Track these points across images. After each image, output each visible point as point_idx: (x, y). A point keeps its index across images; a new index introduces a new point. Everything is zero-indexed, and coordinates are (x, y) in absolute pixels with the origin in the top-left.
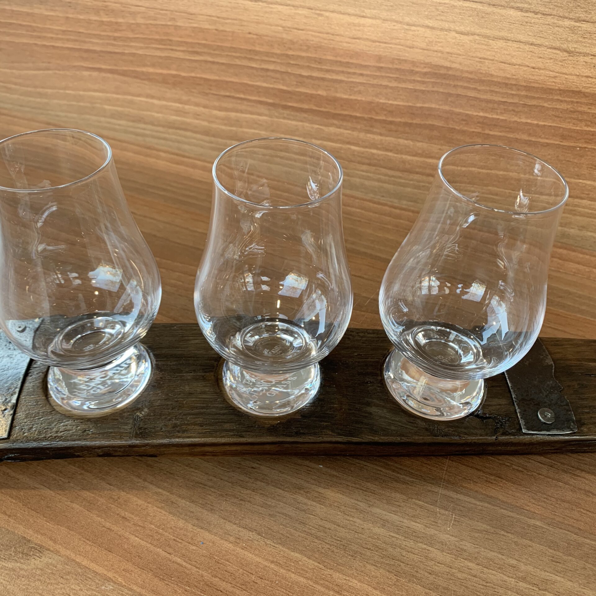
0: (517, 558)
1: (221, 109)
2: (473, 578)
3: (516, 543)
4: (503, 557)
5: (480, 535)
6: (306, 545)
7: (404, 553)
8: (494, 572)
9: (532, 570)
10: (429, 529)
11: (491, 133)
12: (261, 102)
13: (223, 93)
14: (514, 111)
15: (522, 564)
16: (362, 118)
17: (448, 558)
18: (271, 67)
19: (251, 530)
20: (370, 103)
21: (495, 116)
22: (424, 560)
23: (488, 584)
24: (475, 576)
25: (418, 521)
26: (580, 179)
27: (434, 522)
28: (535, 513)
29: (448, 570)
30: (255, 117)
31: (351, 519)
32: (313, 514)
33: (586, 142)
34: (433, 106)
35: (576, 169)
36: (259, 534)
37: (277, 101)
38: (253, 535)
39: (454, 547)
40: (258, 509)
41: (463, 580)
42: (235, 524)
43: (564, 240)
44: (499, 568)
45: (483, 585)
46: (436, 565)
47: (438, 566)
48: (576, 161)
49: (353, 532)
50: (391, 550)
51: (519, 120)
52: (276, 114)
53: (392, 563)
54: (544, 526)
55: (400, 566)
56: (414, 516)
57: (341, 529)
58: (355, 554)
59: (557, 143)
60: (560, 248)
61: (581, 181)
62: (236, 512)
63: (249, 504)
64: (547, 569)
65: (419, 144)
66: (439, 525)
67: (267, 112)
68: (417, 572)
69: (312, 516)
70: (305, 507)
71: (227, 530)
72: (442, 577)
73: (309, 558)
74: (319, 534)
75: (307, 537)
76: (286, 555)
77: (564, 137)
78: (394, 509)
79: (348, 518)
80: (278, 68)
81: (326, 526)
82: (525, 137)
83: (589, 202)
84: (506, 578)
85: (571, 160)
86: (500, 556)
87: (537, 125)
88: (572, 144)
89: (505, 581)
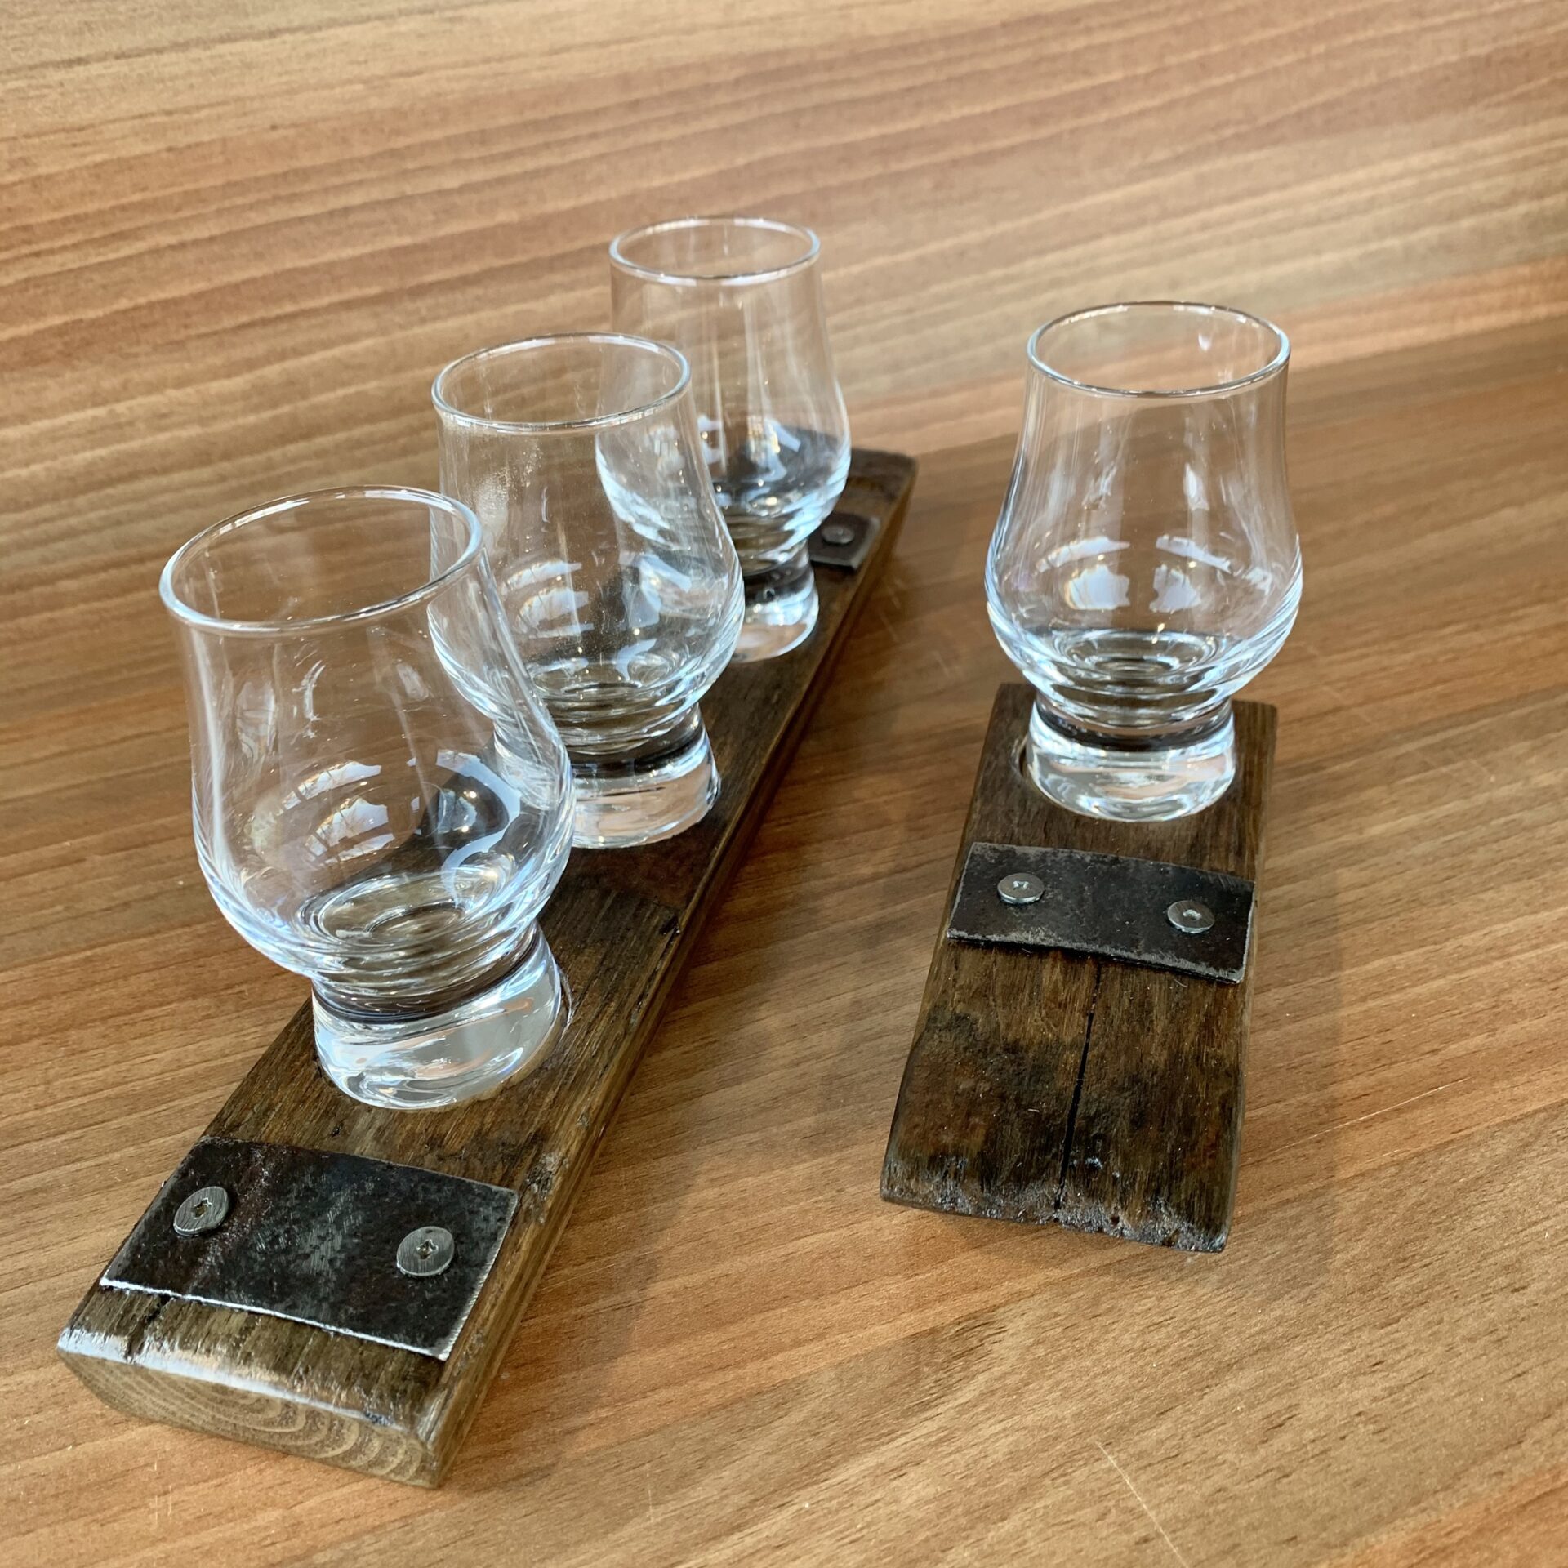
1: (231, 370)
11: (905, 166)
12: (348, 305)
14: (933, 100)
21: (901, 127)
26: (1085, 197)
30: (336, 352)
33: (1076, 116)
34: (773, 151)
35: (1074, 180)
37: (392, 283)
48: (1069, 162)
51: (947, 118)
52: (398, 319)
67: (370, 325)
80: (376, 194)
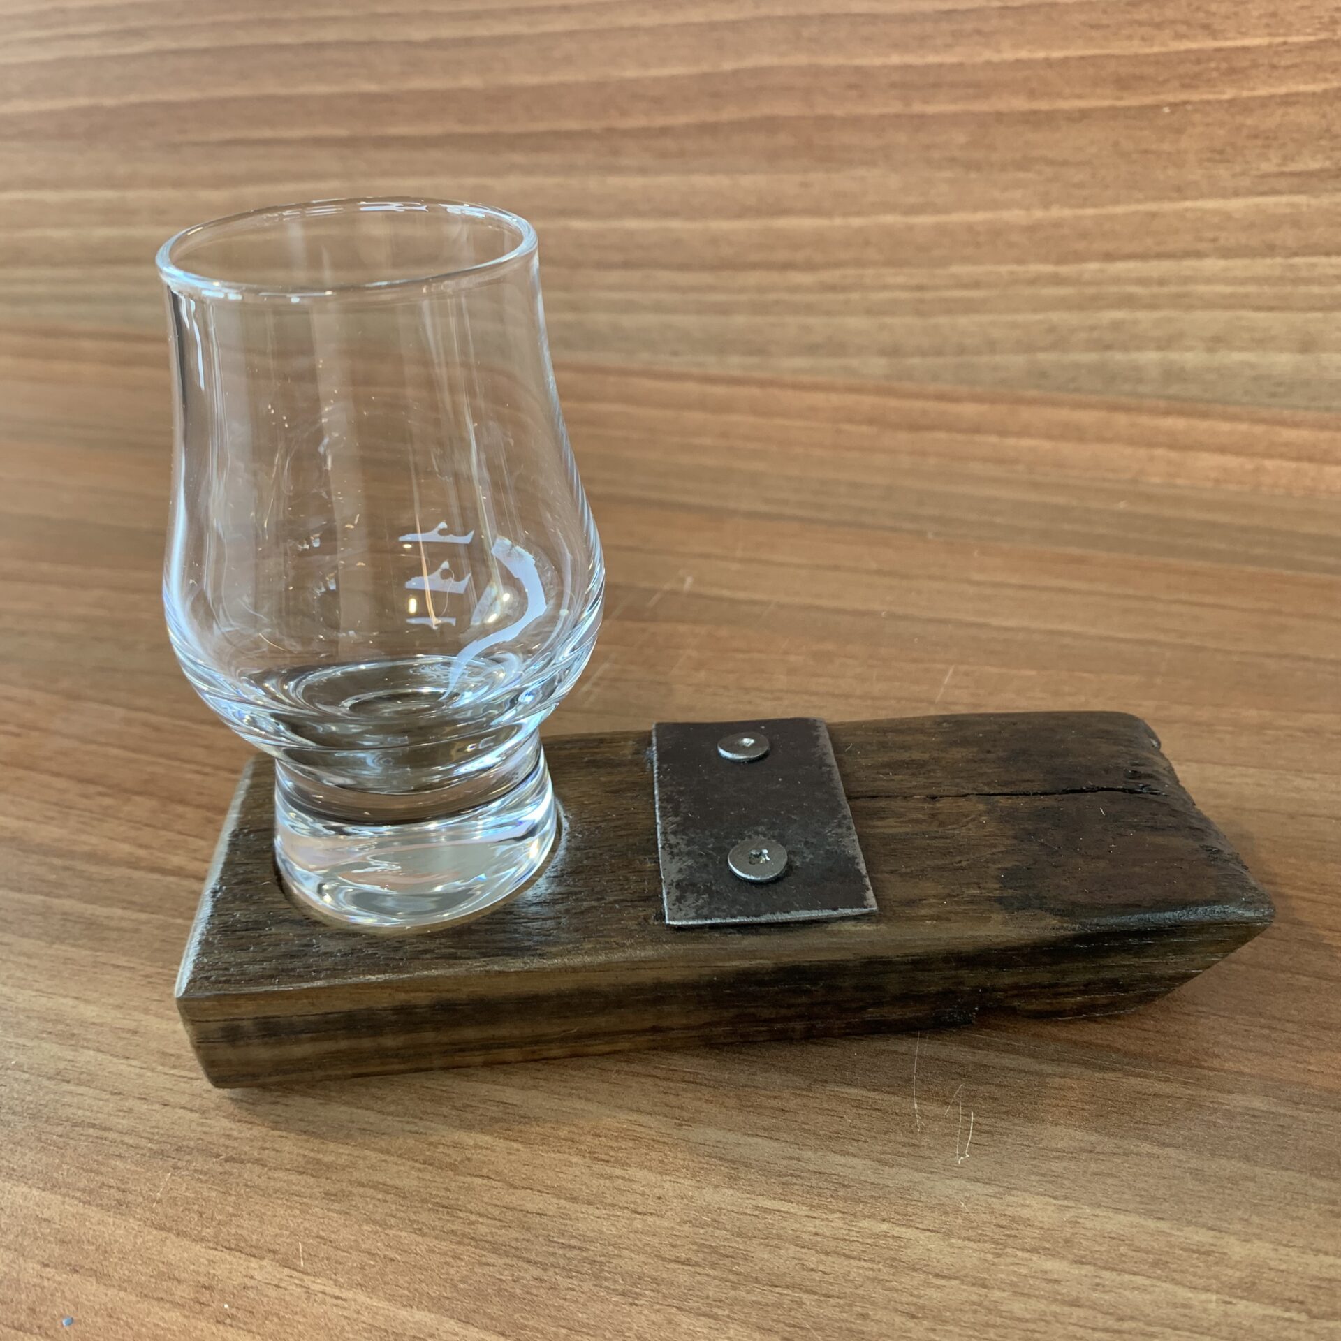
0: (1211, 1223)
2: (1067, 1310)
3: (1197, 1175)
4: (1163, 1226)
5: (1072, 1165)
6: (456, 1278)
7: (812, 1259)
8: (1139, 1280)
9: (1272, 1254)
10: (893, 1171)
11: (931, 109)
13: (217, 135)
14: (979, 32)
15: (1232, 1239)
16: (587, 135)
17: (971, 1256)
18: (330, 34)
19: (256, 1252)
20: (600, 85)
21: (932, 59)
22: (885, 1273)
23: (1126, 1325)
24: (1075, 1303)
25: (852, 1150)
26: (1186, 199)
27: (904, 1144)
28: (1241, 1073)
29: (974, 1294)
31: (618, 1171)
32: (484, 1172)
33: (1185, 87)
34: (766, 60)
35: (1171, 172)
36: (285, 1264)
37: (358, 129)
38: (261, 1268)
39: (986, 1217)
40: (289, 1182)
41: (1034, 1321)
42: (202, 1240)
43: (1174, 389)
44: (1155, 1264)
45: (1106, 1330)
46: (930, 1285)
47: (938, 1287)
48: (1166, 147)
49: (627, 1213)
50: (762, 1254)
51: (995, 58)
52: (362, 167)
53: (772, 1298)
54: (1282, 1110)
55: (801, 1304)
56: (837, 1136)
57: (584, 1208)
58: (635, 1285)
59: (1106, 103)
60: (1167, 413)
61: (1188, 204)
62: (207, 1200)
63: (258, 1169)
64: (1320, 1243)
65: (747, 181)
66: (927, 1153)
67: (337, 167)
68: (864, 1316)
69: (479, 1181)
70: (456, 1156)
71: (168, 1264)
72: (956, 1322)
73: (467, 1322)
74: (504, 1235)
75: (461, 1249)
76: (380, 1322)
77: (1123, 84)
78: (766, 1122)
79: (608, 1170)
81: (529, 1207)
82: (1020, 104)
83: (1222, 263)
84: (1183, 1294)
85: (1154, 147)
86: (1151, 1224)
87: (1048, 63)
88: (1149, 100)
89: (1185, 1306)
